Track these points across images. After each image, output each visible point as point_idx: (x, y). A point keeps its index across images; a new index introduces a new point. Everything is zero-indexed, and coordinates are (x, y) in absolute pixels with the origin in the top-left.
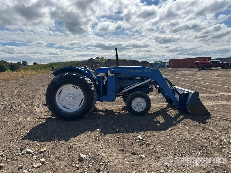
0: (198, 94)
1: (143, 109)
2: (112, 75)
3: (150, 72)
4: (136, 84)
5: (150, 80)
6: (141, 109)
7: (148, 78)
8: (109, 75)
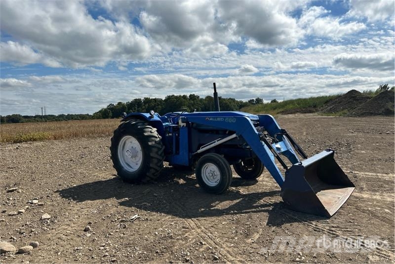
2: (184, 126)
3: (234, 122)
4: (216, 141)
5: (234, 136)
7: (231, 133)
8: (180, 125)
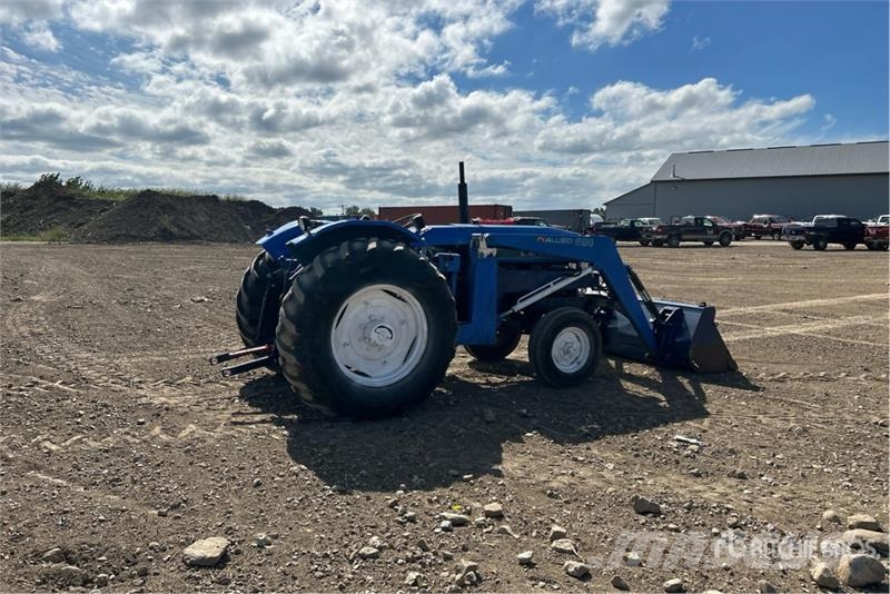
0: (712, 310)
1: (582, 365)
2: (491, 254)
3: (592, 245)
4: (551, 283)
6: (575, 364)
8: (482, 254)
